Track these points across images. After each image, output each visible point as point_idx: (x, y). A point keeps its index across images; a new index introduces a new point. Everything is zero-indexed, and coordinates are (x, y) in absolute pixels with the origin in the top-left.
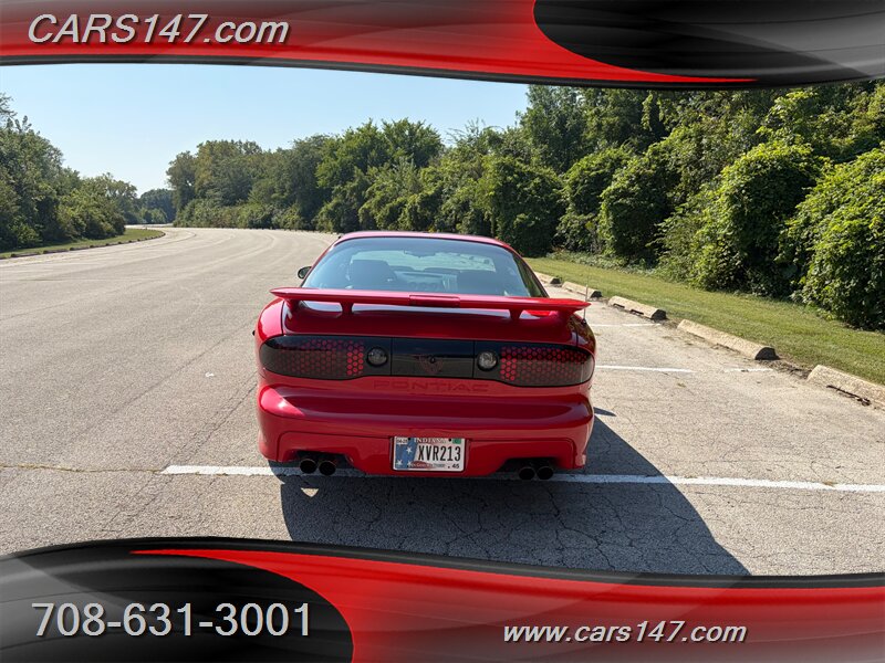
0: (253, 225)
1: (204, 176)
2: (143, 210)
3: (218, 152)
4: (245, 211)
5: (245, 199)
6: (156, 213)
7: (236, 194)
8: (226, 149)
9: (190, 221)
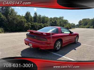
0: (87, 28)
1: (82, 23)
2: (76, 26)
3: (84, 20)
4: (86, 26)
5: (87, 25)
6: (77, 27)
7: (86, 24)
8: (85, 19)
9: (80, 28)
